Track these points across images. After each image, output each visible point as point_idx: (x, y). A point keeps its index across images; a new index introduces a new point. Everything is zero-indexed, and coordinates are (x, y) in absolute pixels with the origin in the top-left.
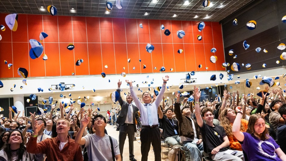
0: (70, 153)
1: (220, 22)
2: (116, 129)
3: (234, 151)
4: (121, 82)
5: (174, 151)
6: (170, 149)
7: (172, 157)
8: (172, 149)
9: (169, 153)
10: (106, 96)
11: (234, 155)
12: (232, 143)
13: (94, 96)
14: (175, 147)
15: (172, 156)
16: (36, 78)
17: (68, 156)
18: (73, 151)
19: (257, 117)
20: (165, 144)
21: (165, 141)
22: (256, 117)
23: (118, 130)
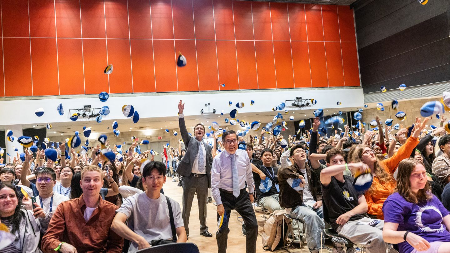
0: (103, 225)
1: (352, 6)
2: (178, 183)
3: (373, 220)
4: (183, 105)
5: (274, 220)
6: (267, 216)
7: (270, 230)
8: (272, 216)
9: (266, 222)
10: (162, 129)
11: (374, 226)
12: (371, 206)
13: (140, 128)
14: (276, 213)
15: (271, 227)
16: (44, 98)
17: (99, 230)
18: (107, 221)
19: (413, 162)
20: (260, 208)
21: (259, 203)
22: (411, 164)
23: (180, 184)
